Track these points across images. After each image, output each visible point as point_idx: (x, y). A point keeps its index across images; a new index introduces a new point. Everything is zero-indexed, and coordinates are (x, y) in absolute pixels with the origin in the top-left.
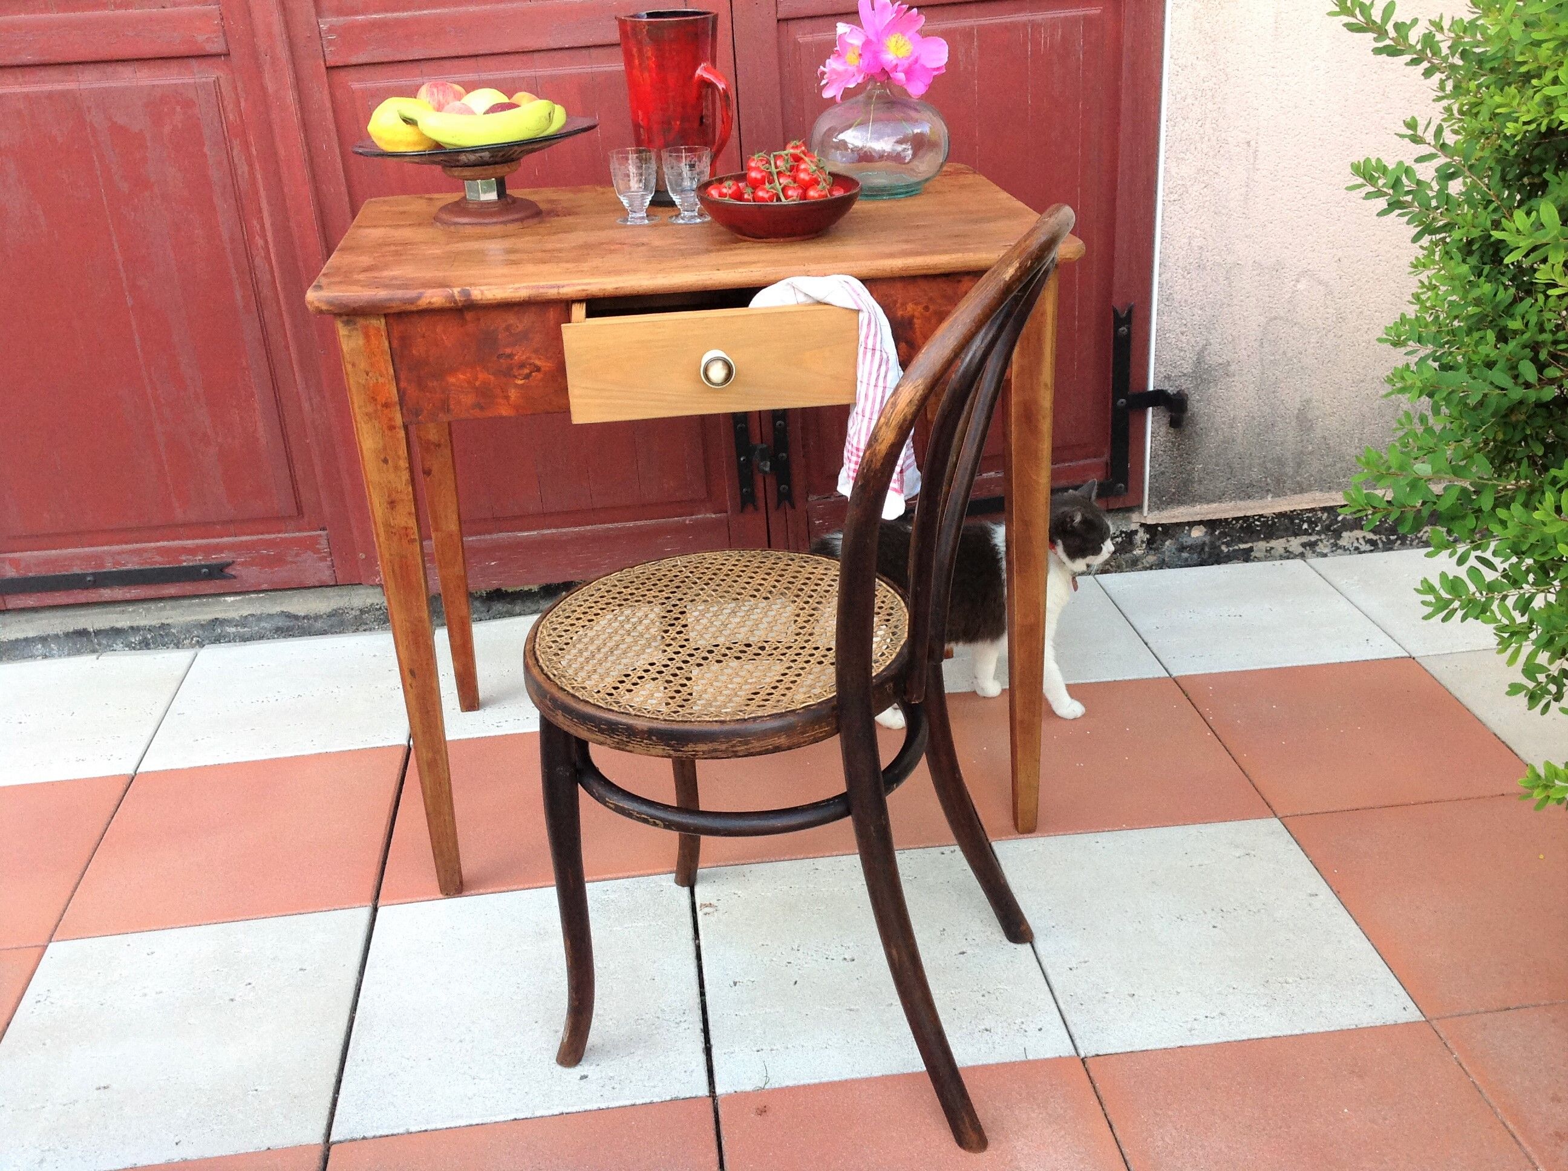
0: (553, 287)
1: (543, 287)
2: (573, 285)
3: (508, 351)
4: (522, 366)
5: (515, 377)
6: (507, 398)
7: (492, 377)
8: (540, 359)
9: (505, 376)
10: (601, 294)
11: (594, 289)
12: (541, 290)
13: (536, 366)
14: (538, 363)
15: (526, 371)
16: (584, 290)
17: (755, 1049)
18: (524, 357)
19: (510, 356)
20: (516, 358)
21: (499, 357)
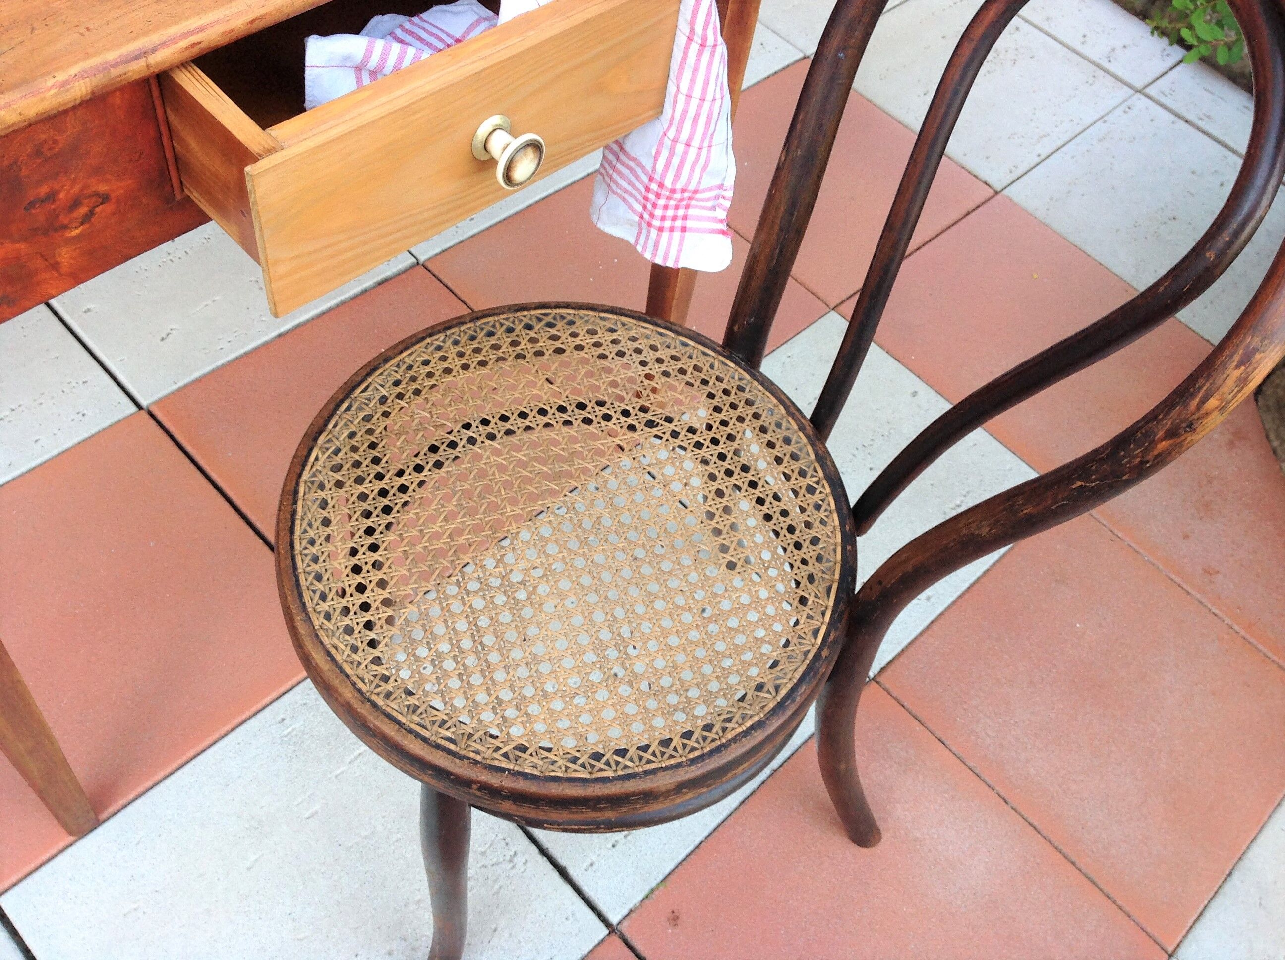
0: (137, 58)
1: (115, 65)
2: (173, 40)
3: (44, 190)
4: (75, 204)
5: (65, 227)
6: (55, 266)
7: (22, 246)
8: (106, 181)
9: (45, 233)
10: (225, 40)
11: (214, 36)
12: (115, 72)
13: (97, 194)
14: (103, 188)
15: (83, 210)
16: (194, 45)
17: (610, 846)
18: (76, 189)
19: (51, 197)
20: (62, 195)
21: (32, 205)
